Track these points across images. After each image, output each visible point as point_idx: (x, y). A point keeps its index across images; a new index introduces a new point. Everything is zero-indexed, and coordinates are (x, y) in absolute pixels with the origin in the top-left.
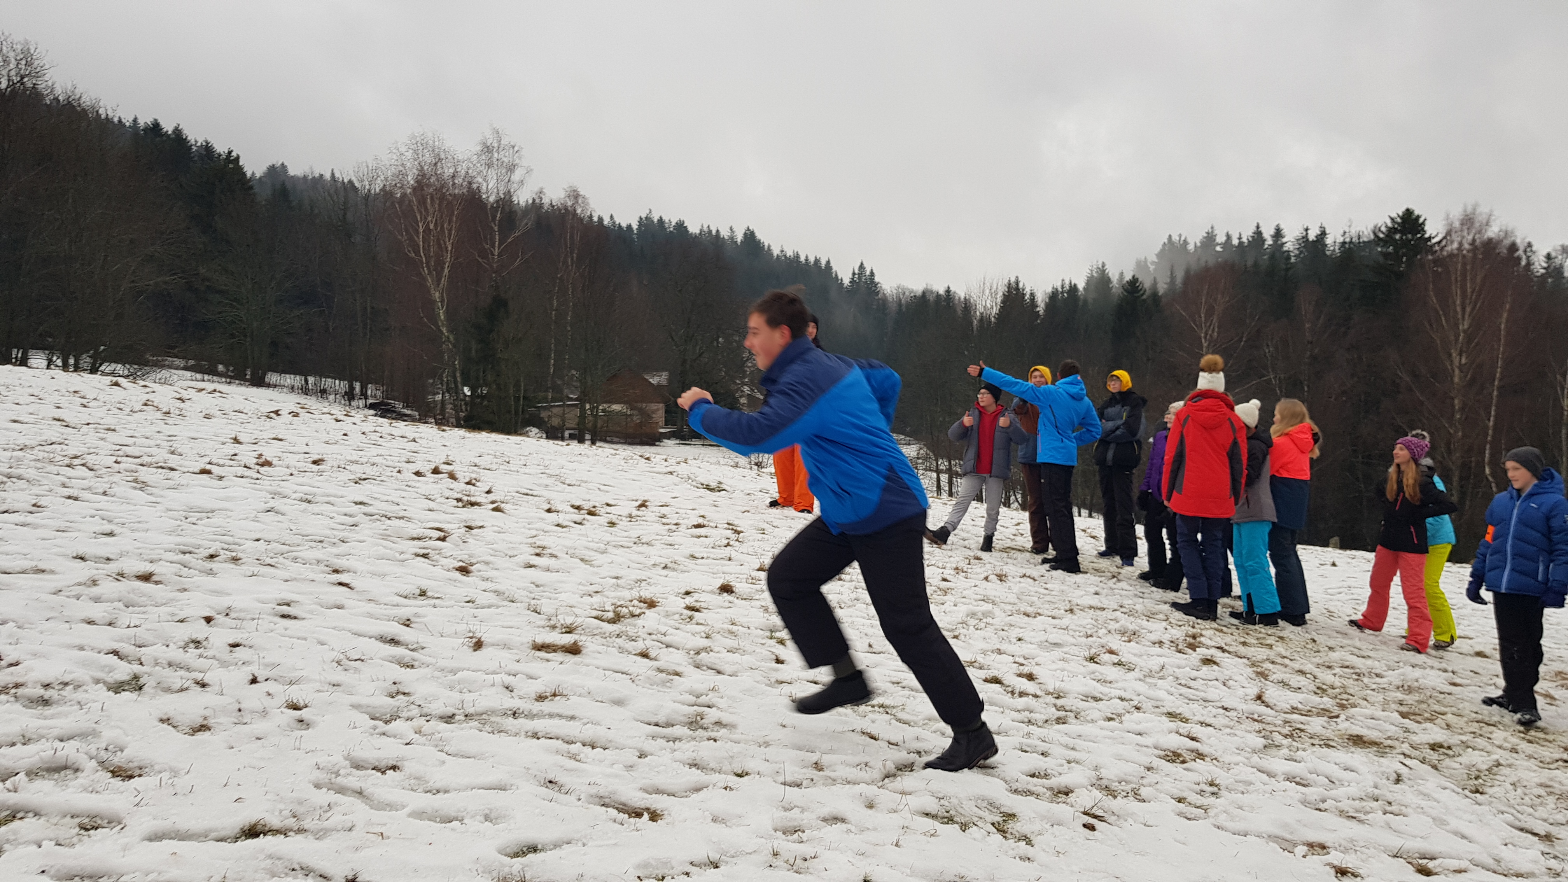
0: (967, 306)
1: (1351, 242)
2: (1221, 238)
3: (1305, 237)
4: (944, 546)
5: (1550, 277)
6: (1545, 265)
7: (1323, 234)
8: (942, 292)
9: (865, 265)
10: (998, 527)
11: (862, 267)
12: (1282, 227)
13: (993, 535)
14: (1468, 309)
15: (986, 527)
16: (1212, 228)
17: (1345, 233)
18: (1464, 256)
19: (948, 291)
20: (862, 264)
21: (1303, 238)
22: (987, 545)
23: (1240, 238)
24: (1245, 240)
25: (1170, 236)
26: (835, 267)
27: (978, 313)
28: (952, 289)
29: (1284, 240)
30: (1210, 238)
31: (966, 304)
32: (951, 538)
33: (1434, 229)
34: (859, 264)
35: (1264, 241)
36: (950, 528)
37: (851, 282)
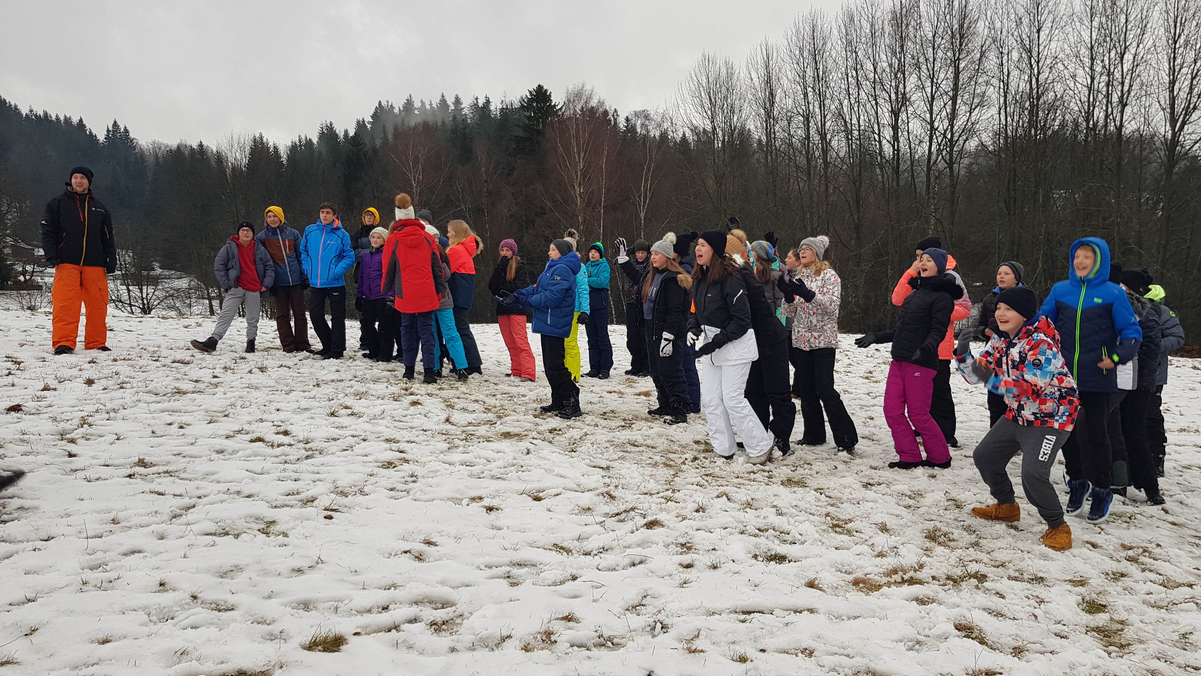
0: (220, 158)
1: (507, 108)
2: (417, 104)
3: (476, 105)
4: (214, 353)
5: (629, 132)
6: (626, 125)
7: (488, 102)
8: (195, 146)
9: (119, 123)
10: (258, 332)
11: (115, 124)
12: (460, 96)
13: (254, 339)
14: (582, 156)
15: (248, 334)
16: (410, 96)
17: (502, 101)
18: (577, 119)
19: (201, 145)
20: (115, 122)
21: (475, 105)
22: (251, 347)
23: (431, 104)
24: (434, 106)
25: (380, 102)
26: (89, 125)
27: (230, 164)
28: (205, 144)
29: (463, 106)
30: (409, 105)
31: (218, 156)
32: (219, 346)
33: (558, 99)
34: (113, 122)
35: (448, 106)
36: (216, 337)
37: (106, 139)
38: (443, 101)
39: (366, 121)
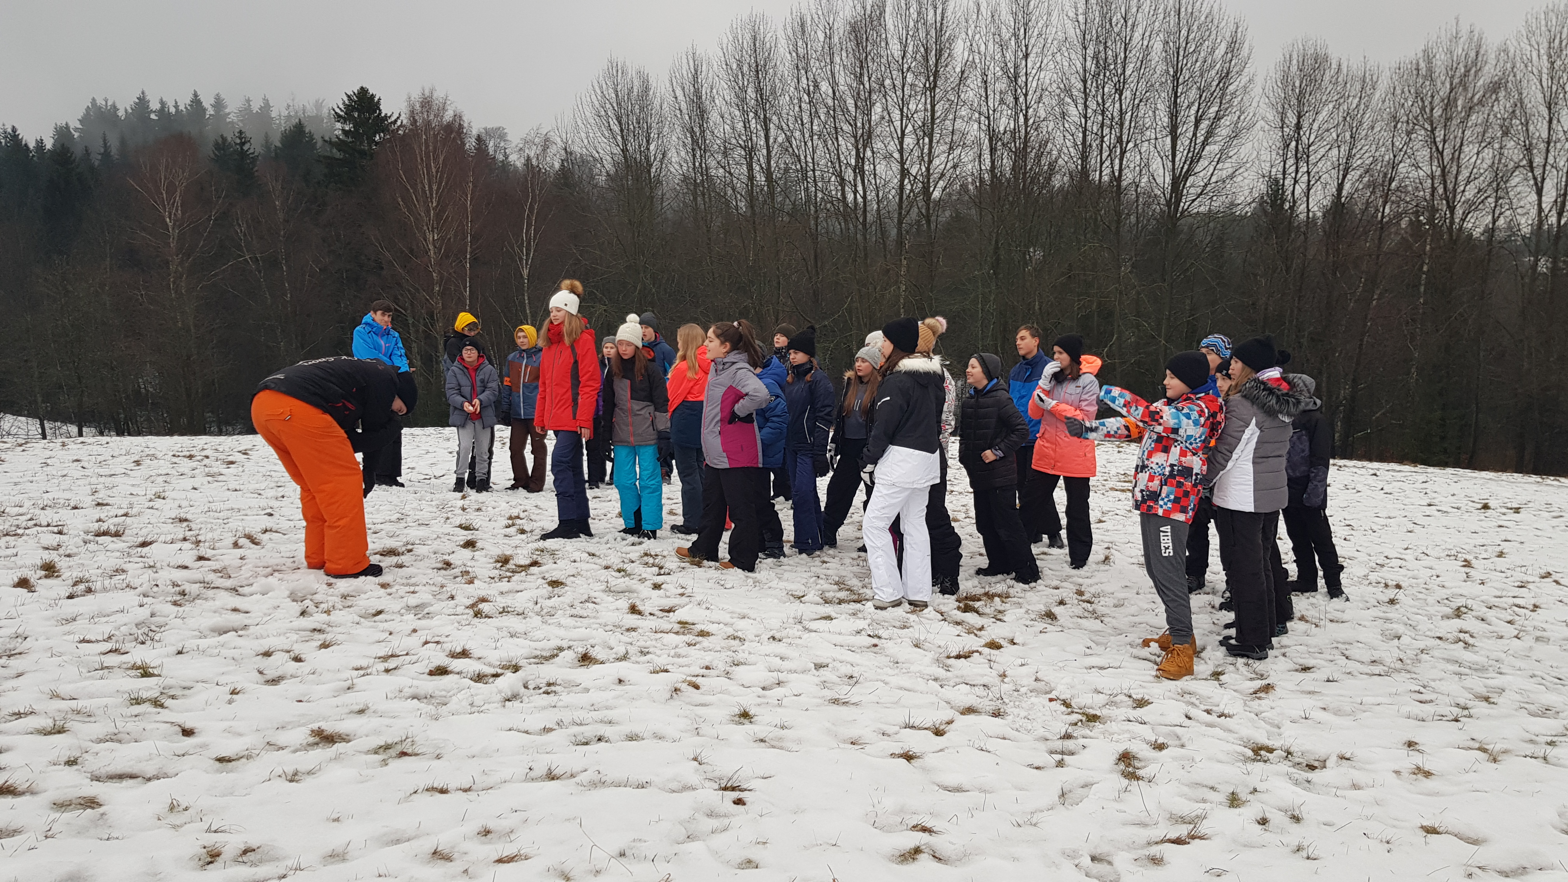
2: (155, 105)
7: (267, 106)
12: (223, 96)
16: (143, 93)
21: (246, 109)
23: (176, 106)
24: (182, 108)
29: (227, 111)
30: (142, 102)
33: (391, 108)
35: (204, 110)
38: (196, 101)
39: (72, 126)
